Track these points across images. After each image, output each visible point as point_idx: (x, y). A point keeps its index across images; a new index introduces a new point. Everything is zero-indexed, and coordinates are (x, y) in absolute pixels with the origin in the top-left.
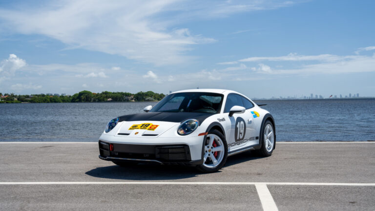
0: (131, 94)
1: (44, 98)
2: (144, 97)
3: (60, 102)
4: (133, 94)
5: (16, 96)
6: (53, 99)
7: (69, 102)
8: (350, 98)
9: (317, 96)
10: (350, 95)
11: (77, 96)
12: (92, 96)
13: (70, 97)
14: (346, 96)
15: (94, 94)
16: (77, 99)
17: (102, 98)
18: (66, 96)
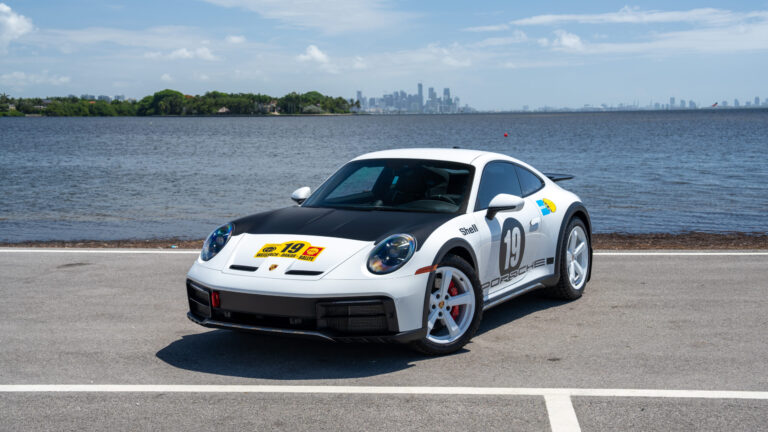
0: (270, 98)
1: (77, 105)
2: (300, 106)
3: (111, 115)
4: (276, 99)
5: (12, 101)
6: (97, 108)
7: (132, 115)
8: (756, 106)
9: (683, 102)
10: (757, 99)
11: (151, 101)
12: (186, 101)
13: (134, 103)
14: (748, 103)
15: (187, 97)
16: (150, 108)
17: (205, 107)
18: (126, 102)
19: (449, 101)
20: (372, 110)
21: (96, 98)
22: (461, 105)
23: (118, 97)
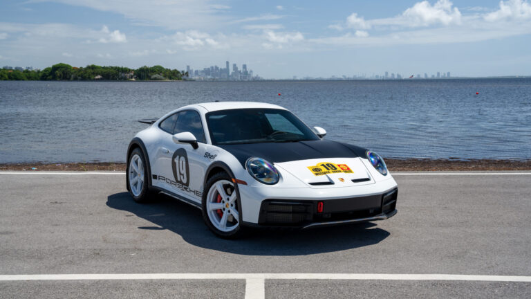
0: (130, 70)
2: (149, 75)
3: (23, 80)
4: (133, 70)
6: (13, 75)
7: (38, 80)
8: (438, 78)
9: (393, 75)
10: (438, 74)
11: (50, 71)
12: (73, 71)
13: (39, 72)
14: (433, 76)
15: (74, 68)
16: (50, 75)
17: (87, 75)
18: (33, 71)
19: (246, 73)
20: (197, 78)
21: (14, 68)
22: (254, 75)
23: (29, 68)
